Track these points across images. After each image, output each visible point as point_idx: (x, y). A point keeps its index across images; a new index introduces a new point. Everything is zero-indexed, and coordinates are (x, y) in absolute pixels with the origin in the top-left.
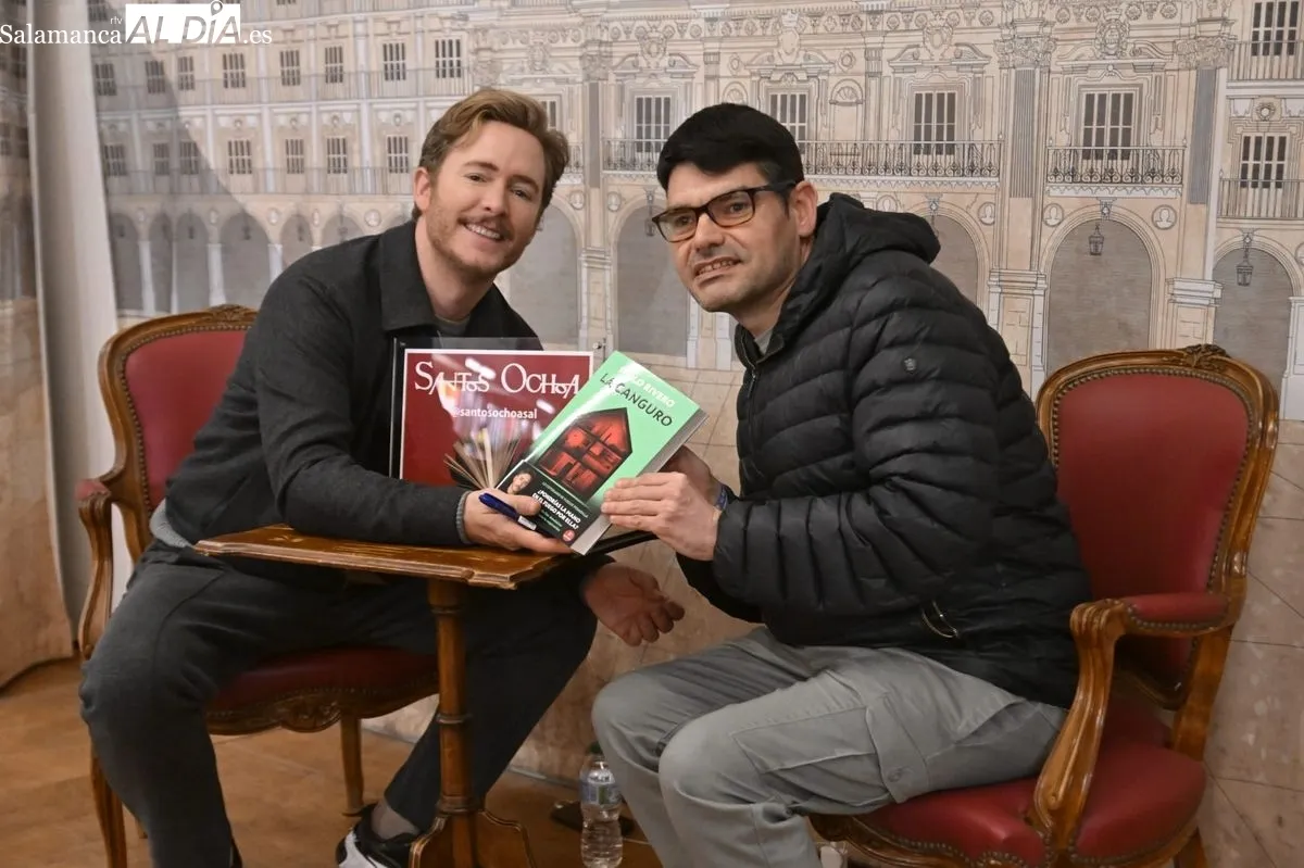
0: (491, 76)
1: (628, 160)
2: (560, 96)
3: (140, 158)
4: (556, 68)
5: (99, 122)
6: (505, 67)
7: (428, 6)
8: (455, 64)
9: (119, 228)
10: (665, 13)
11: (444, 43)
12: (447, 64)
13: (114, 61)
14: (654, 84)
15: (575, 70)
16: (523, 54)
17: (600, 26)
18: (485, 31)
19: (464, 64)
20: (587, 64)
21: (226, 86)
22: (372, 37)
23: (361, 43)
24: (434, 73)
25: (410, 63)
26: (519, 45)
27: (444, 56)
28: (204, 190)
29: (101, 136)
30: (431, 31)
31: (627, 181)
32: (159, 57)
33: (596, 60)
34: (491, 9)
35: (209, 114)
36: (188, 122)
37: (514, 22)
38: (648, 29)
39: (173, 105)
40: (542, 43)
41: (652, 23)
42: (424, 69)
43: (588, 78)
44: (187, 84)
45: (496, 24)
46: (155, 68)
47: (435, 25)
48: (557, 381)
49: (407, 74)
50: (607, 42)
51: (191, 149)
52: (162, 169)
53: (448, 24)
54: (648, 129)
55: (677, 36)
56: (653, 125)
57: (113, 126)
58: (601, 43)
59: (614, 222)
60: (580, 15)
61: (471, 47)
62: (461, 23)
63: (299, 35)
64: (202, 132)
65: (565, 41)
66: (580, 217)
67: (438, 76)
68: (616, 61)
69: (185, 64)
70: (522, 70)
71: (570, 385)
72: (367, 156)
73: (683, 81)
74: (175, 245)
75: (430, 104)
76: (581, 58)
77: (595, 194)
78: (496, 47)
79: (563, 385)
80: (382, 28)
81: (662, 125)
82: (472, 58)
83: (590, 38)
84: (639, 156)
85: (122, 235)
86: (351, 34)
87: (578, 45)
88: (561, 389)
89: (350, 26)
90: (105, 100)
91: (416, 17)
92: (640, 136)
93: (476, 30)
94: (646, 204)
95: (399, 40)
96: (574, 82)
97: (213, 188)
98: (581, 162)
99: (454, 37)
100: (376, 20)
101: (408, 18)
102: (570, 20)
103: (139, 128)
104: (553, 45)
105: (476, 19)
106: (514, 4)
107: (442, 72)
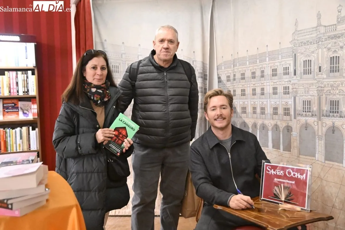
0: (296, 94)
1: (328, 115)
2: (312, 99)
4: (311, 93)
6: (299, 92)
7: (282, 79)
8: (288, 92)
10: (338, 80)
11: (285, 87)
12: (286, 92)
14: (334, 97)
15: (315, 93)
16: (303, 90)
17: (321, 83)
18: (294, 84)
19: (290, 91)
20: (318, 92)
22: (270, 86)
24: (283, 94)
25: (278, 91)
26: (302, 87)
27: (285, 90)
31: (328, 120)
33: (320, 91)
34: (296, 80)
37: (301, 82)
38: (333, 84)
40: (307, 87)
41: (334, 83)
42: (281, 93)
43: (319, 95)
45: (297, 83)
47: (283, 83)
49: (278, 93)
50: (323, 87)
53: (286, 83)
54: (333, 108)
55: (341, 85)
56: (334, 107)
58: (321, 87)
59: (324, 129)
60: (317, 81)
61: (292, 88)
62: (289, 82)
63: (256, 85)
64: (237, 105)
65: (313, 86)
66: (316, 128)
67: (284, 94)
68: (325, 92)
70: (303, 93)
71: (303, 176)
72: (269, 111)
73: (342, 96)
75: (282, 100)
76: (317, 90)
77: (320, 122)
78: (297, 88)
79: (301, 176)
80: (272, 84)
81: (337, 107)
82: (292, 90)
83: (319, 86)
84: (330, 114)
87: (316, 87)
91: (280, 81)
92: (331, 109)
93: (292, 84)
94: (332, 126)
95: (276, 86)
96: (315, 96)
97: (239, 116)
98: (317, 114)
99: (288, 85)
100: (271, 82)
101: (278, 81)
102: (315, 82)
104: (310, 87)
105: (293, 82)
106: (301, 78)
107: (285, 93)
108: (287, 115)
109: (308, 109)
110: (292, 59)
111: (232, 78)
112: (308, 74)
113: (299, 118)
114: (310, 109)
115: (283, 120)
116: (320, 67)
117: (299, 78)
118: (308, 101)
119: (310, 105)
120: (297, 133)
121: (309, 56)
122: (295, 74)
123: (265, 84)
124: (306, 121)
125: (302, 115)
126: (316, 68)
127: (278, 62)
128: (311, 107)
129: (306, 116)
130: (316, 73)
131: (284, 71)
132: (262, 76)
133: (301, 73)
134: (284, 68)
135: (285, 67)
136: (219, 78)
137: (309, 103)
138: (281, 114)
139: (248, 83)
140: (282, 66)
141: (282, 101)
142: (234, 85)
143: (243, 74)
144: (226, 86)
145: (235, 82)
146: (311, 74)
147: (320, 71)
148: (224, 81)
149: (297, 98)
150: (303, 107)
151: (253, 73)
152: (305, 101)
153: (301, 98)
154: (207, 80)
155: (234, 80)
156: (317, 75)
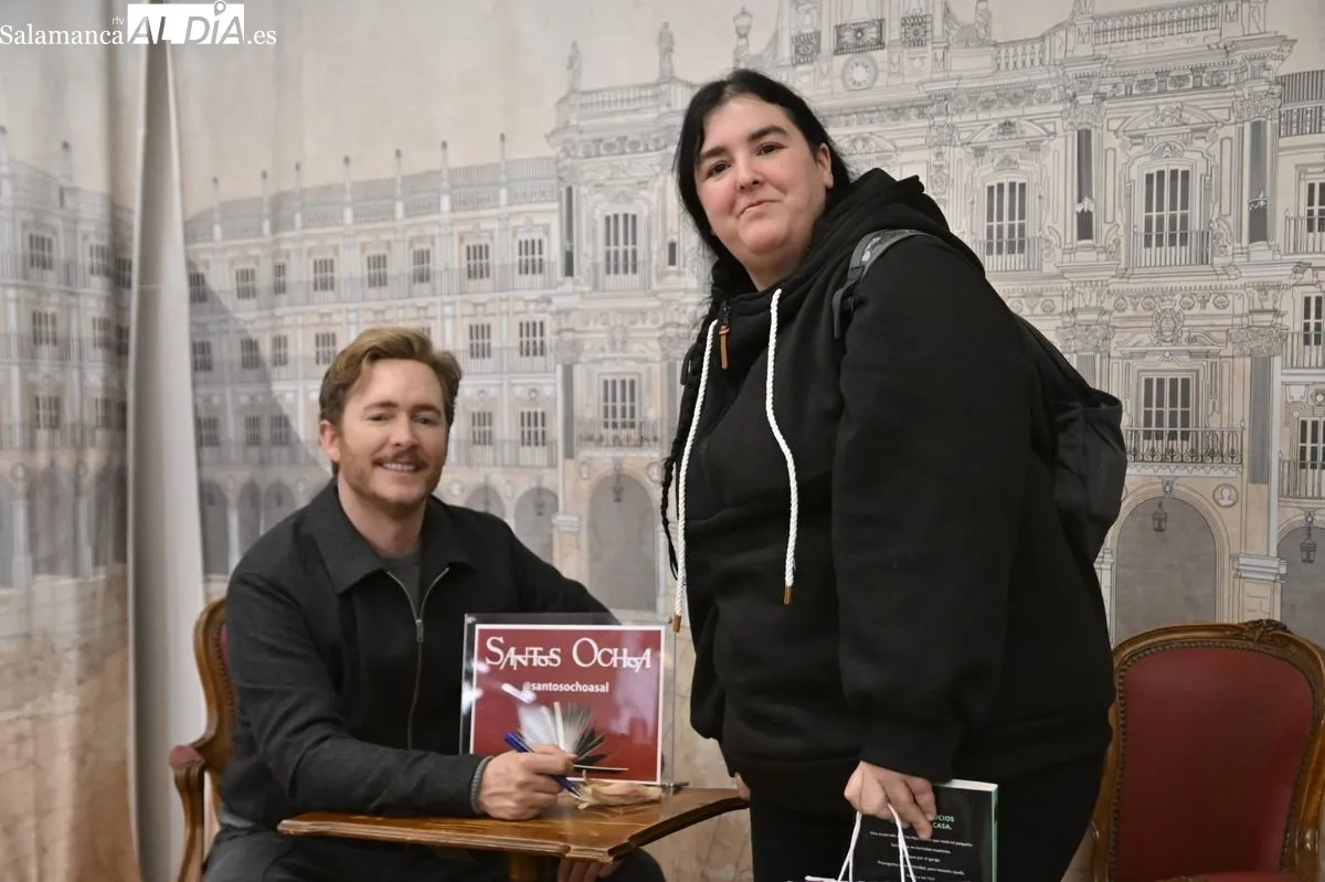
0: (573, 355)
2: (639, 374)
3: (232, 430)
4: (636, 349)
5: (195, 396)
6: (587, 346)
7: (514, 289)
8: (538, 343)
9: (209, 497)
11: (528, 324)
12: (531, 344)
13: (212, 340)
15: (654, 350)
16: (604, 335)
17: (677, 310)
18: (567, 312)
19: (547, 343)
20: (665, 345)
21: (318, 362)
22: (459, 318)
23: (448, 323)
24: (517, 353)
25: (495, 343)
26: (599, 326)
27: (528, 335)
28: (293, 461)
29: (196, 408)
30: (516, 313)
32: (254, 336)
33: (673, 342)
34: (573, 293)
35: (301, 389)
36: (280, 396)
37: (596, 304)
39: (265, 380)
40: (622, 325)
42: (509, 348)
43: (666, 358)
44: (280, 360)
45: (578, 306)
46: (250, 346)
47: (520, 306)
48: (629, 655)
49: (492, 352)
50: (684, 325)
51: (282, 422)
52: (253, 440)
53: (532, 306)
57: (208, 400)
58: (678, 326)
60: (659, 299)
61: (554, 328)
62: (544, 305)
63: (389, 315)
64: (294, 406)
65: (644, 322)
67: (522, 355)
69: (279, 342)
70: (603, 349)
71: (642, 659)
74: (262, 514)
75: (513, 381)
76: (659, 339)
78: (578, 328)
79: (635, 659)
80: (468, 309)
82: (555, 338)
83: (668, 320)
85: (211, 503)
86: (439, 313)
87: (657, 327)
88: (633, 663)
89: (439, 309)
90: (202, 375)
91: (502, 300)
93: (558, 312)
95: (486, 321)
96: (653, 361)
97: (302, 459)
98: (659, 436)
99: (538, 318)
100: (464, 302)
101: (493, 301)
102: (648, 304)
103: (232, 403)
104: (633, 327)
105: (560, 302)
106: (595, 287)
107: (525, 351)
108: (537, 444)
109: (624, 416)
110: (556, 205)
111: (264, 278)
112: (626, 271)
113: (585, 453)
114: (633, 415)
115: (518, 466)
116: (672, 246)
117: (587, 289)
118: (623, 382)
119: (632, 400)
120: (580, 517)
121: (629, 200)
122: (569, 271)
123: (430, 312)
124: (618, 463)
125: (601, 439)
126: (655, 247)
127: (495, 217)
128: (636, 404)
129: (617, 442)
130: (657, 266)
131: (524, 257)
132: (422, 277)
133: (595, 266)
134: (520, 243)
135: (527, 242)
136: (196, 280)
137: (631, 388)
138: (510, 442)
139: (352, 306)
140: (514, 235)
141: (513, 385)
142: (279, 312)
143: (324, 266)
144: (236, 320)
145: (283, 298)
146: (634, 271)
147: (672, 261)
148: (222, 297)
149: (578, 371)
150: (606, 408)
151: (378, 262)
152: (614, 382)
153: (597, 369)
154: (129, 286)
155: (280, 288)
156: (661, 276)
